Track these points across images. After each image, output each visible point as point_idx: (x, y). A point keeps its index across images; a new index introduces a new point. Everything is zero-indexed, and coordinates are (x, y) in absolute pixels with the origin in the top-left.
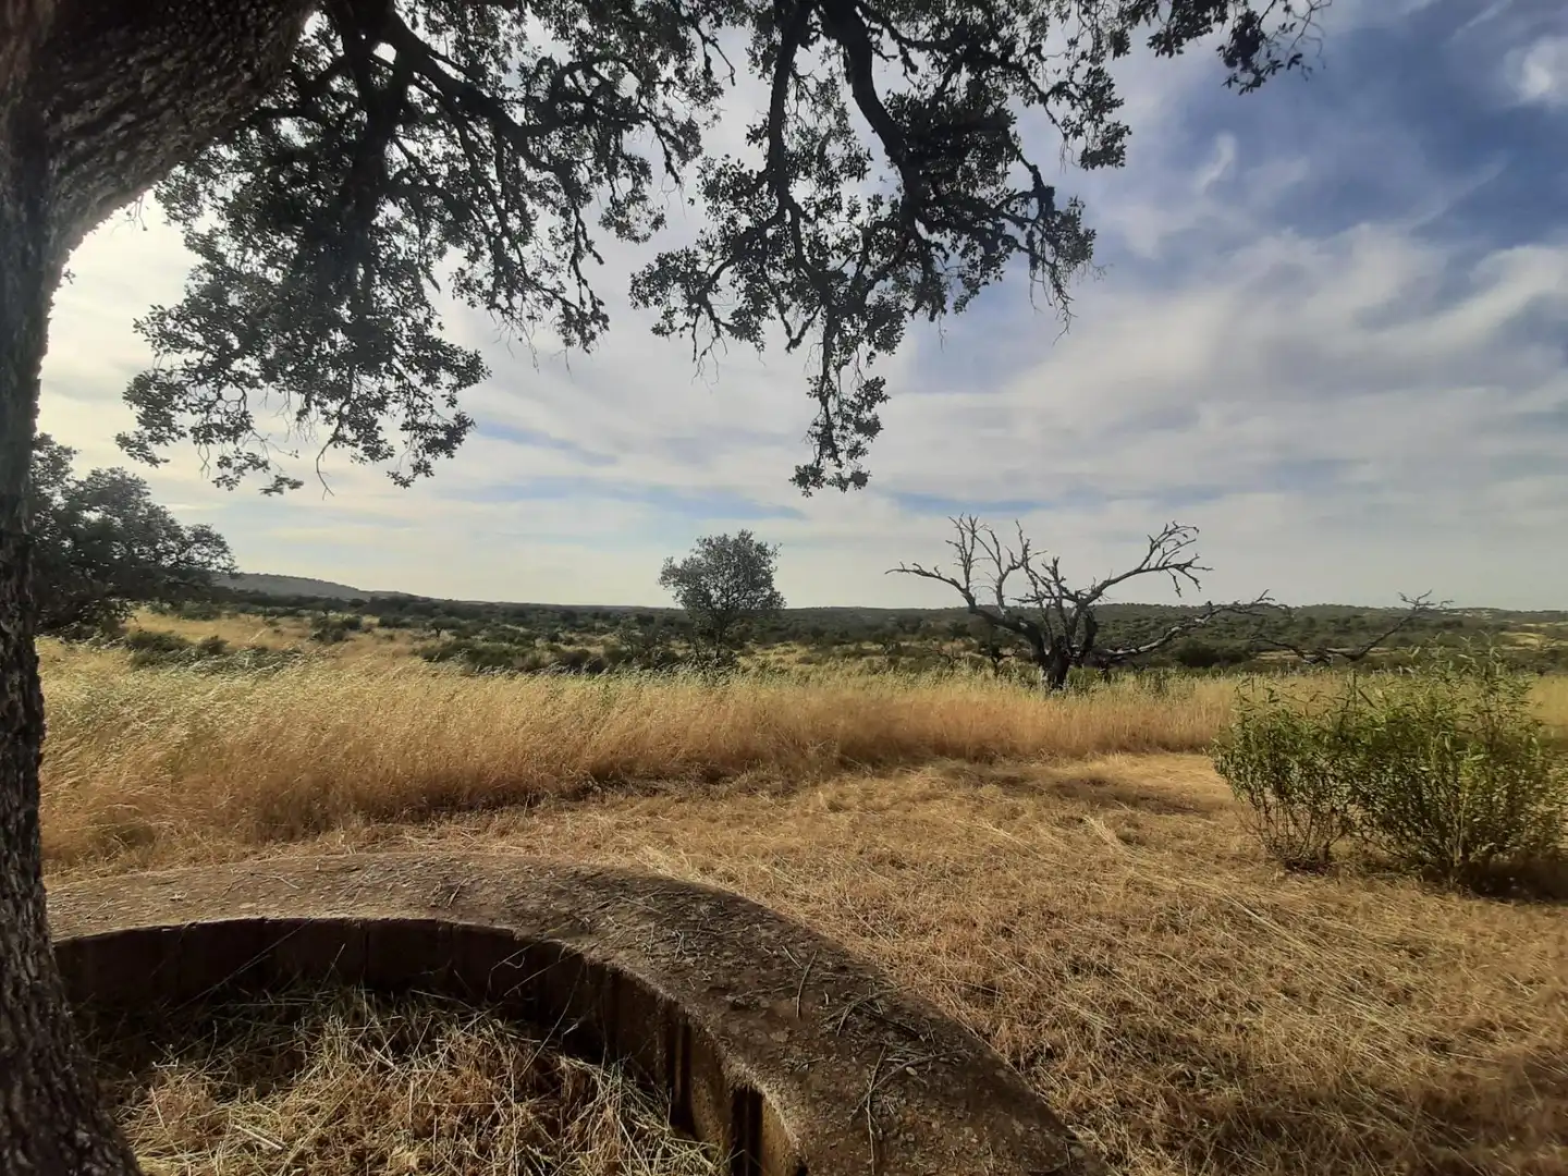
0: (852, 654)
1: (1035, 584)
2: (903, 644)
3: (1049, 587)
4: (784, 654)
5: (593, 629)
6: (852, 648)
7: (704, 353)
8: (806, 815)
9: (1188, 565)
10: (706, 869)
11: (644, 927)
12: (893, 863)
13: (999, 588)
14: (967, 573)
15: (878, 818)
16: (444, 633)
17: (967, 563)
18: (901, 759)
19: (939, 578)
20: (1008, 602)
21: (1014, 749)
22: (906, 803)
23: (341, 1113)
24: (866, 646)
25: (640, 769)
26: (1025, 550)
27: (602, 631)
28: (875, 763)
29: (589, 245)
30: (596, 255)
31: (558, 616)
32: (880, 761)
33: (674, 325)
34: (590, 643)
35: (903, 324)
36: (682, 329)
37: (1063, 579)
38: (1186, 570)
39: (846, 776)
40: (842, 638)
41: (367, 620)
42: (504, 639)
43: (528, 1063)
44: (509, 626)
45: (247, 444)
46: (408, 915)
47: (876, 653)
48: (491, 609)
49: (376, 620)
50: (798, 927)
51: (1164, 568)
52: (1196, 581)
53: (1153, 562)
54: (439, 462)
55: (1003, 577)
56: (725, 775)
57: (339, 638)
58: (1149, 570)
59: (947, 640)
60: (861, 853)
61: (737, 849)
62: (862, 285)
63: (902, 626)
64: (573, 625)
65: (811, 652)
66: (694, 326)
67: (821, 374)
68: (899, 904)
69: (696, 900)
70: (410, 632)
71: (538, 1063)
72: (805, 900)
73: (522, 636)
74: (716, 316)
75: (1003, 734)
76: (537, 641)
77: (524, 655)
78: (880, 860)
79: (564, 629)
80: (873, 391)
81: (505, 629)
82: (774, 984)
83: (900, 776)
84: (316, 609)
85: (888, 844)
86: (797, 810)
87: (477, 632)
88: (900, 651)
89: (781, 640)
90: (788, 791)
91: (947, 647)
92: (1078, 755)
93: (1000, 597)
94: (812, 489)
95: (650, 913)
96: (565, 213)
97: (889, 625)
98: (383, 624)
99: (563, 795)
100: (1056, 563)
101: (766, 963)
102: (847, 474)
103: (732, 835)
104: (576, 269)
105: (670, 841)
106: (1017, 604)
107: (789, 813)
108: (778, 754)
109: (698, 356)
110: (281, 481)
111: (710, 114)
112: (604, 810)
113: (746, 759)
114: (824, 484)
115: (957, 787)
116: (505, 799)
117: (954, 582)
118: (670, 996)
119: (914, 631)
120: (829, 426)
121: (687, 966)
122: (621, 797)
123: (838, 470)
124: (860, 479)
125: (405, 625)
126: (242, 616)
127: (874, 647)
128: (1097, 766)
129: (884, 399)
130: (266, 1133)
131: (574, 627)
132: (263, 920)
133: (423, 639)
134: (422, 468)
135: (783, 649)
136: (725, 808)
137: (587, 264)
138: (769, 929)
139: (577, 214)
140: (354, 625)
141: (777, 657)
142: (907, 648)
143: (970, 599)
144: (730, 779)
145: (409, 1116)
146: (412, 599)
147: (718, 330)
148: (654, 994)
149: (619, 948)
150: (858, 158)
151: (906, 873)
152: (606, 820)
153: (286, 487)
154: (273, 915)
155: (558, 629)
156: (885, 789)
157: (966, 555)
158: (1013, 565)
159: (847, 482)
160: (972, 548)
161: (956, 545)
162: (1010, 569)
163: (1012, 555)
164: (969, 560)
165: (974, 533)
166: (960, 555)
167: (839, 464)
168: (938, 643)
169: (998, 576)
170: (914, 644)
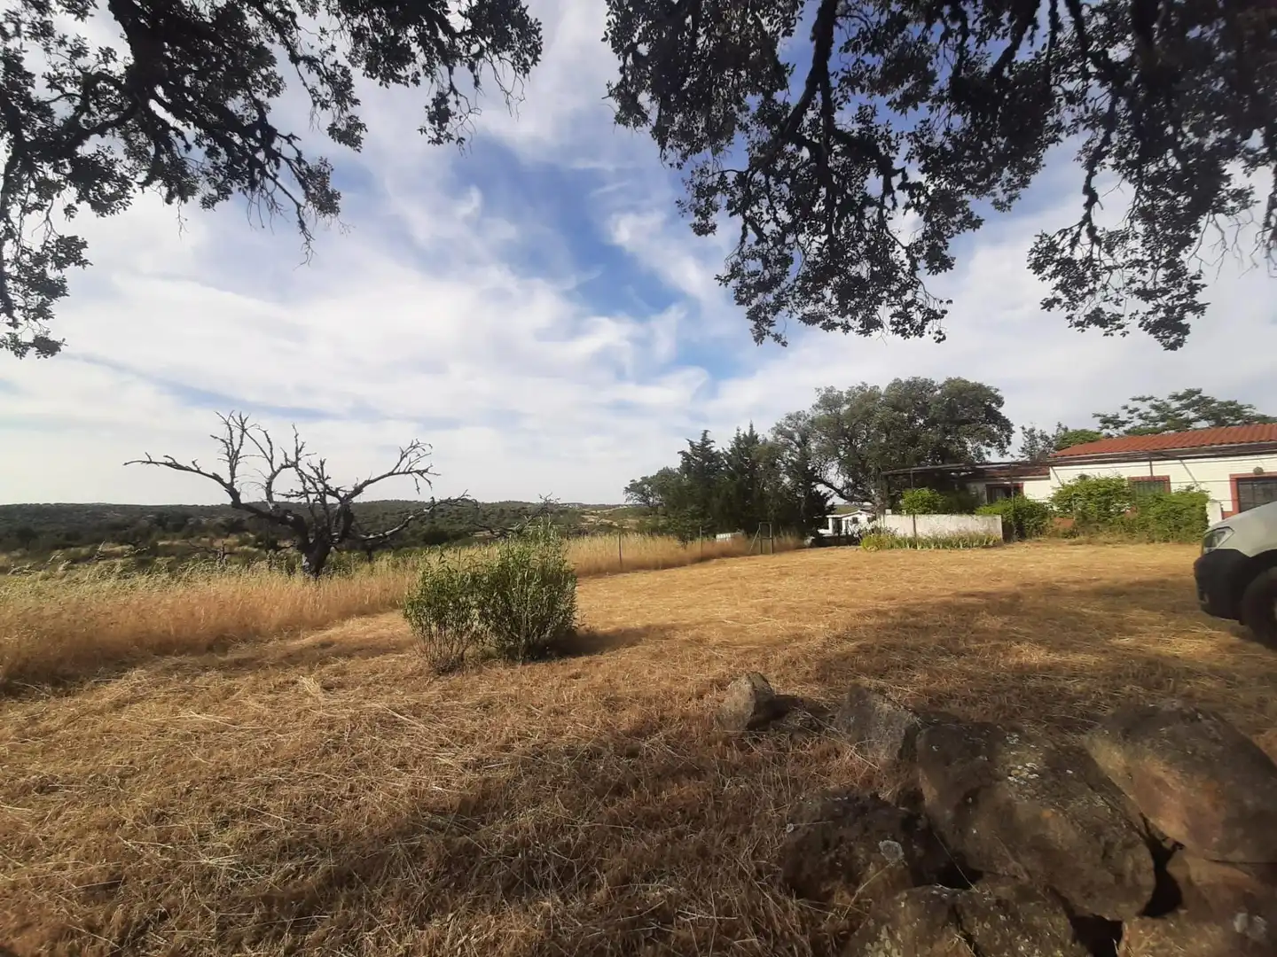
1: (304, 482)
2: (160, 543)
3: (314, 484)
6: (84, 551)
9: (426, 471)
13: (269, 484)
14: (233, 469)
17: (234, 458)
18: (102, 669)
19: (198, 471)
20: (276, 498)
21: (257, 631)
24: (106, 548)
26: (298, 451)
28: (60, 681)
32: (68, 677)
37: (328, 478)
38: (425, 475)
40: (70, 540)
47: (119, 555)
51: (409, 472)
52: (430, 483)
53: (402, 468)
55: (275, 474)
58: (398, 473)
59: (219, 536)
62: (75, 132)
63: (161, 524)
75: (248, 620)
80: (68, 250)
88: (156, 551)
91: (218, 543)
92: (320, 625)
93: (269, 493)
97: (144, 523)
100: (322, 463)
102: (26, 336)
106: (284, 499)
117: (216, 477)
119: (178, 528)
123: (11, 330)
124: (47, 347)
127: (118, 549)
128: (333, 632)
129: (84, 263)
142: (166, 547)
143: (234, 494)
156: (62, 708)
157: (233, 451)
158: (284, 464)
159: (26, 346)
160: (241, 445)
161: (223, 440)
162: (283, 467)
163: (286, 454)
164: (236, 457)
165: (244, 430)
166: (226, 450)
167: (15, 324)
168: (208, 540)
169: (269, 473)
170: (176, 543)
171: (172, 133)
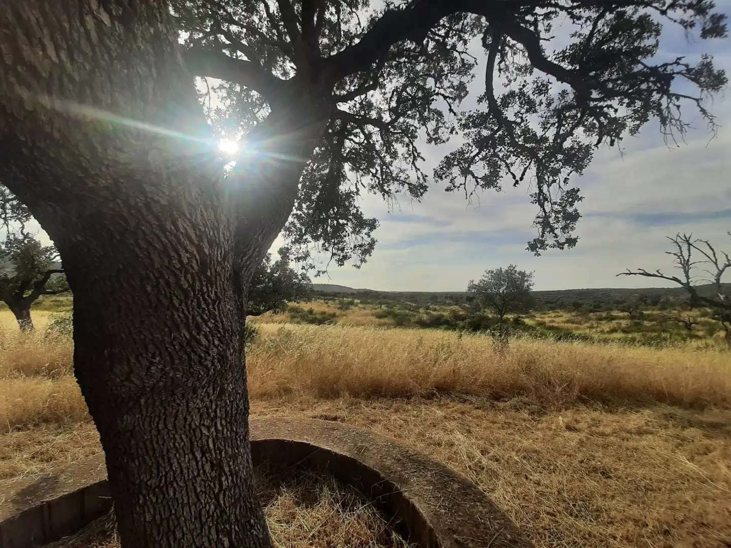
0: (605, 318)
2: (645, 312)
4: (555, 317)
5: (445, 303)
6: (604, 315)
7: (472, 194)
8: (550, 429)
10: (484, 452)
11: (428, 488)
12: (603, 473)
13: (718, 280)
14: (687, 273)
15: (600, 440)
16: (383, 306)
18: (626, 401)
19: (663, 277)
22: (624, 434)
23: (326, 524)
24: (615, 313)
25: (458, 387)
27: (450, 305)
28: (605, 402)
29: (419, 154)
30: (422, 158)
31: (429, 297)
32: (609, 401)
33: (455, 185)
34: (444, 310)
35: (592, 151)
36: (459, 187)
39: (582, 407)
40: (596, 308)
41: (356, 301)
42: (406, 308)
43: (382, 530)
44: (408, 303)
45: (309, 261)
46: (348, 454)
47: (623, 318)
48: (401, 295)
49: (359, 301)
50: (499, 511)
54: (367, 257)
55: (721, 272)
56: (503, 397)
57: (347, 309)
59: (685, 310)
60: (581, 462)
61: (503, 443)
63: (645, 301)
64: (436, 302)
65: (574, 316)
66: (465, 184)
67: (537, 192)
68: (599, 502)
69: (453, 480)
70: (371, 306)
71: (386, 531)
72: (538, 483)
73: (414, 307)
74: (476, 176)
76: (420, 310)
77: (415, 316)
78: (595, 470)
79: (432, 304)
80: (573, 195)
81: (407, 304)
82: (478, 537)
83: (624, 413)
84: (339, 297)
85: (603, 459)
86: (544, 425)
87: (395, 306)
88: (643, 317)
89: (553, 309)
90: (540, 412)
91: (686, 315)
94: (540, 251)
95: (432, 482)
96: (408, 145)
97: (634, 299)
98: (361, 303)
99: (423, 397)
101: (477, 525)
102: (562, 240)
103: (501, 434)
104: (415, 166)
105: (469, 432)
107: (540, 426)
108: (536, 389)
109: (468, 197)
110: (319, 272)
111: (470, 77)
112: (440, 406)
113: (517, 389)
114: (547, 247)
115: (666, 427)
116: (398, 394)
117: (675, 279)
118: (431, 525)
119: (655, 303)
120: (546, 217)
121: (441, 513)
122: (448, 401)
123: (556, 239)
124: (572, 242)
125: (369, 303)
126: (318, 300)
127: (621, 314)
129: (580, 199)
130: (306, 523)
131: (436, 303)
132: (309, 444)
133: (375, 309)
134: (363, 261)
135: (553, 315)
136: (501, 418)
137: (419, 162)
138: (484, 507)
139: (412, 144)
140: (352, 303)
141: (550, 319)
142: (649, 315)
144: (506, 399)
145: (344, 533)
146: (371, 292)
147: (477, 182)
148: (425, 522)
149: (416, 495)
150: (543, 85)
151: (609, 481)
152: (440, 413)
153: (321, 274)
154: (312, 443)
155: (430, 304)
156: (609, 421)
157: (684, 260)
158: (727, 263)
159: (563, 244)
160: (689, 256)
161: (675, 254)
162: (727, 266)
163: (727, 256)
164: (687, 264)
165: (689, 244)
166: (679, 260)
167: (556, 236)
168: (676, 312)
169: (716, 272)
170: (654, 312)
171: (605, 109)
